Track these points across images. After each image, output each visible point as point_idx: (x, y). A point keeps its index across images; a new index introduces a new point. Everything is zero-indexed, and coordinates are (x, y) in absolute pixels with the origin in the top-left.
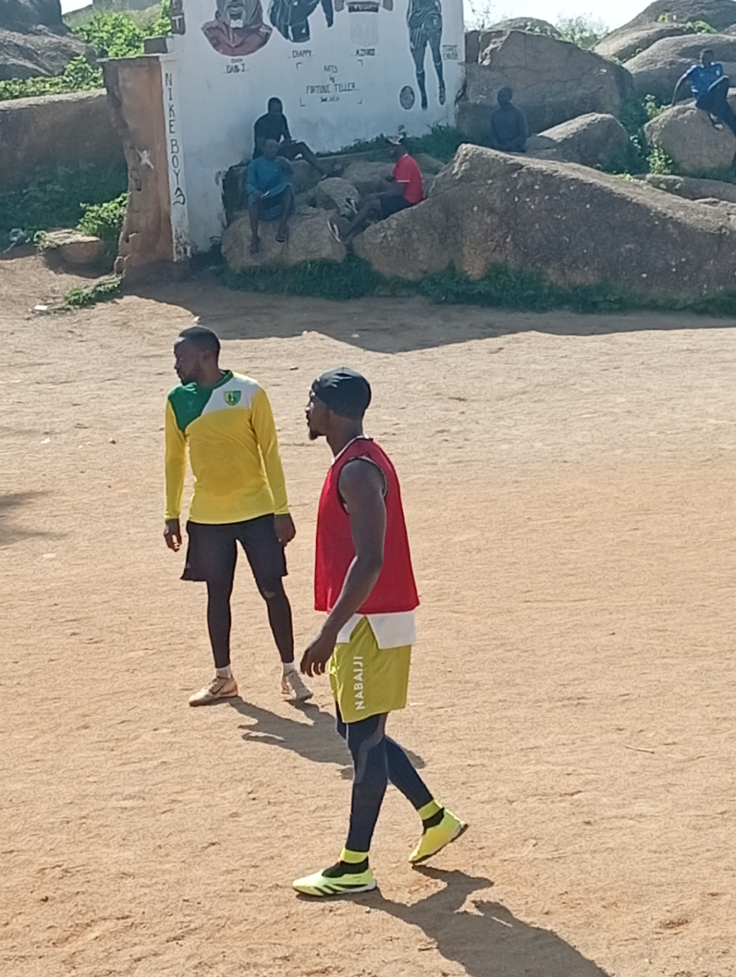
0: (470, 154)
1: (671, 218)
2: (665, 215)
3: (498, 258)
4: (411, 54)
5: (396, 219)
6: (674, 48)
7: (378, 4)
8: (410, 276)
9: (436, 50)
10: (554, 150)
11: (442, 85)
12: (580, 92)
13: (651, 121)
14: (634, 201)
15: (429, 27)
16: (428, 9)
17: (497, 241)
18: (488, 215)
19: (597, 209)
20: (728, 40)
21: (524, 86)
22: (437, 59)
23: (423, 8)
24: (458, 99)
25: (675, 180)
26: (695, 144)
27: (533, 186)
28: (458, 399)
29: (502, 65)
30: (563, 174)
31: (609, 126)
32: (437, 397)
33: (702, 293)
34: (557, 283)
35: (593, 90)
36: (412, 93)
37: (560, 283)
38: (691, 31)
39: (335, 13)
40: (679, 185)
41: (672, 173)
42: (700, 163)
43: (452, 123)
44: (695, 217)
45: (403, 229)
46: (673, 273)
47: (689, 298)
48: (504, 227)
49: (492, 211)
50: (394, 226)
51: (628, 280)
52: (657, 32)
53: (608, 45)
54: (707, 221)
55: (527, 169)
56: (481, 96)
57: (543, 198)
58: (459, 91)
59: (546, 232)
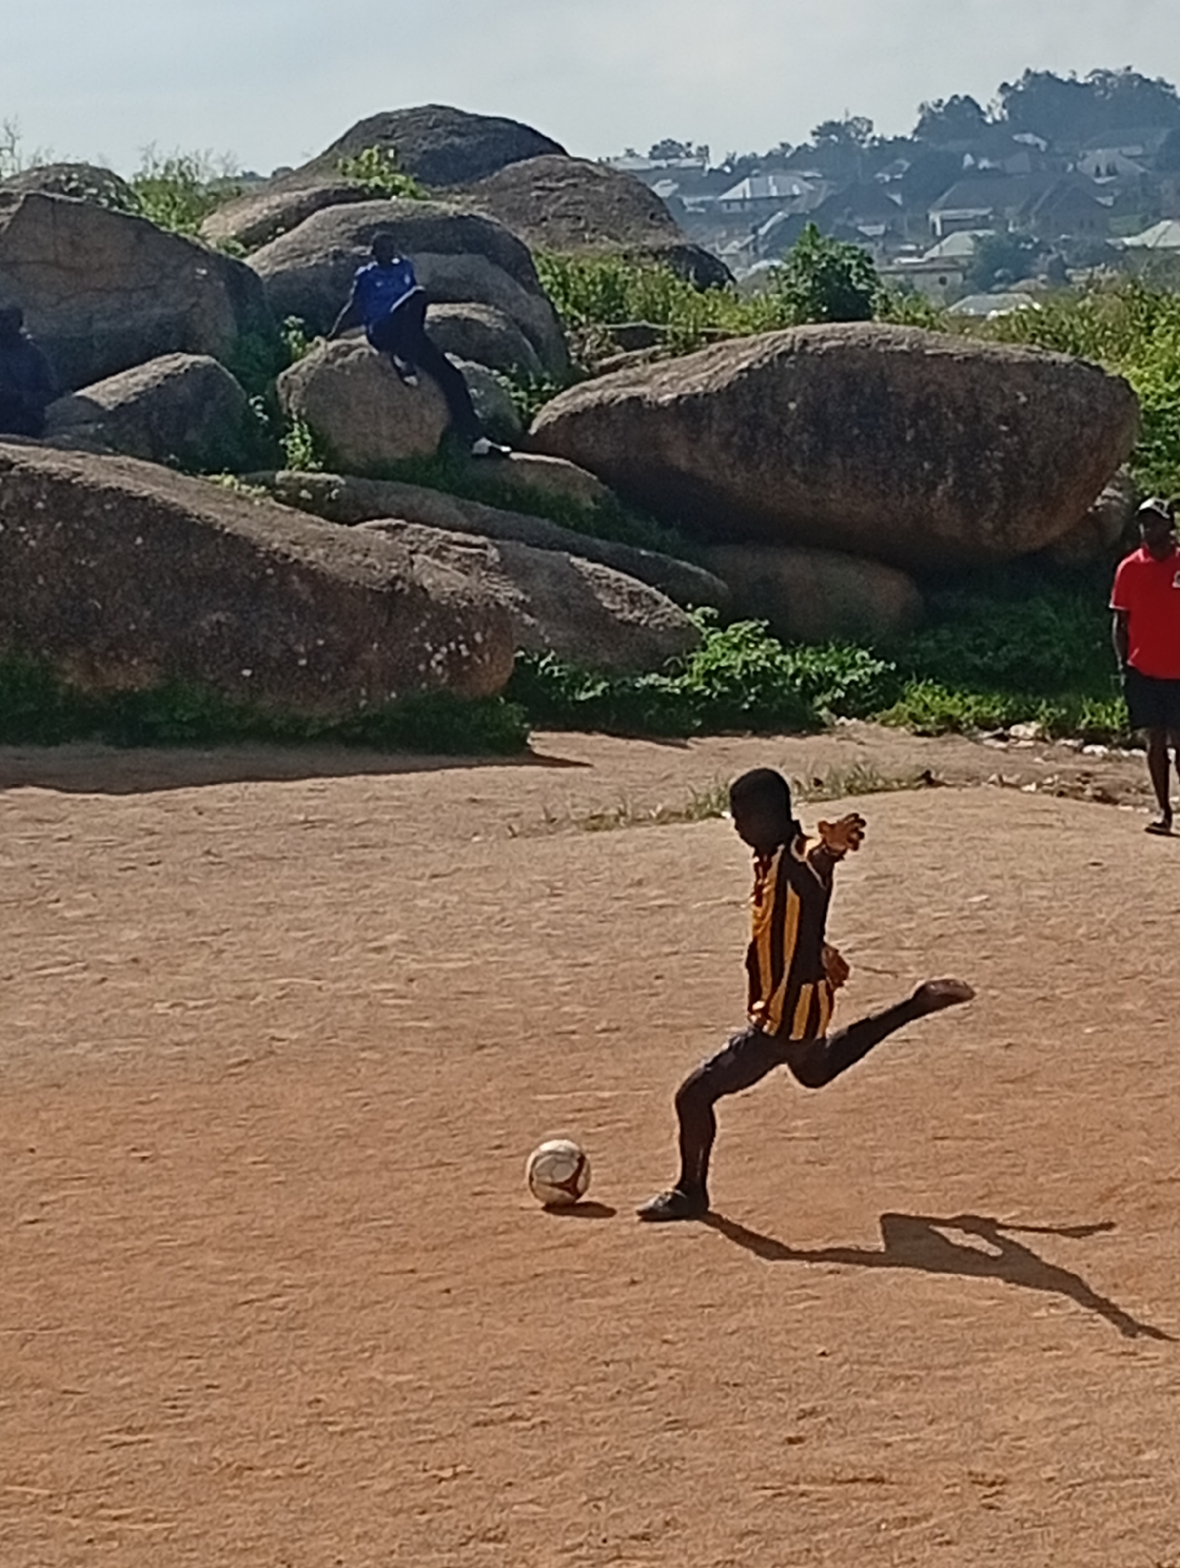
1: (298, 562)
2: (287, 556)
6: (344, 226)
12: (157, 311)
13: (290, 369)
14: (227, 530)
19: (157, 546)
20: (445, 213)
21: (53, 300)
25: (329, 483)
26: (366, 413)
27: (32, 504)
29: (9, 258)
30: (93, 480)
31: (207, 377)
33: (357, 705)
34: (80, 687)
35: (181, 308)
37: (86, 688)
38: (380, 193)
40: (336, 491)
41: (325, 469)
42: (378, 450)
44: (345, 559)
46: (301, 668)
47: (331, 716)
51: (214, 683)
52: (316, 194)
53: (227, 217)
54: (368, 566)
55: (21, 470)
57: (52, 525)
59: (58, 590)
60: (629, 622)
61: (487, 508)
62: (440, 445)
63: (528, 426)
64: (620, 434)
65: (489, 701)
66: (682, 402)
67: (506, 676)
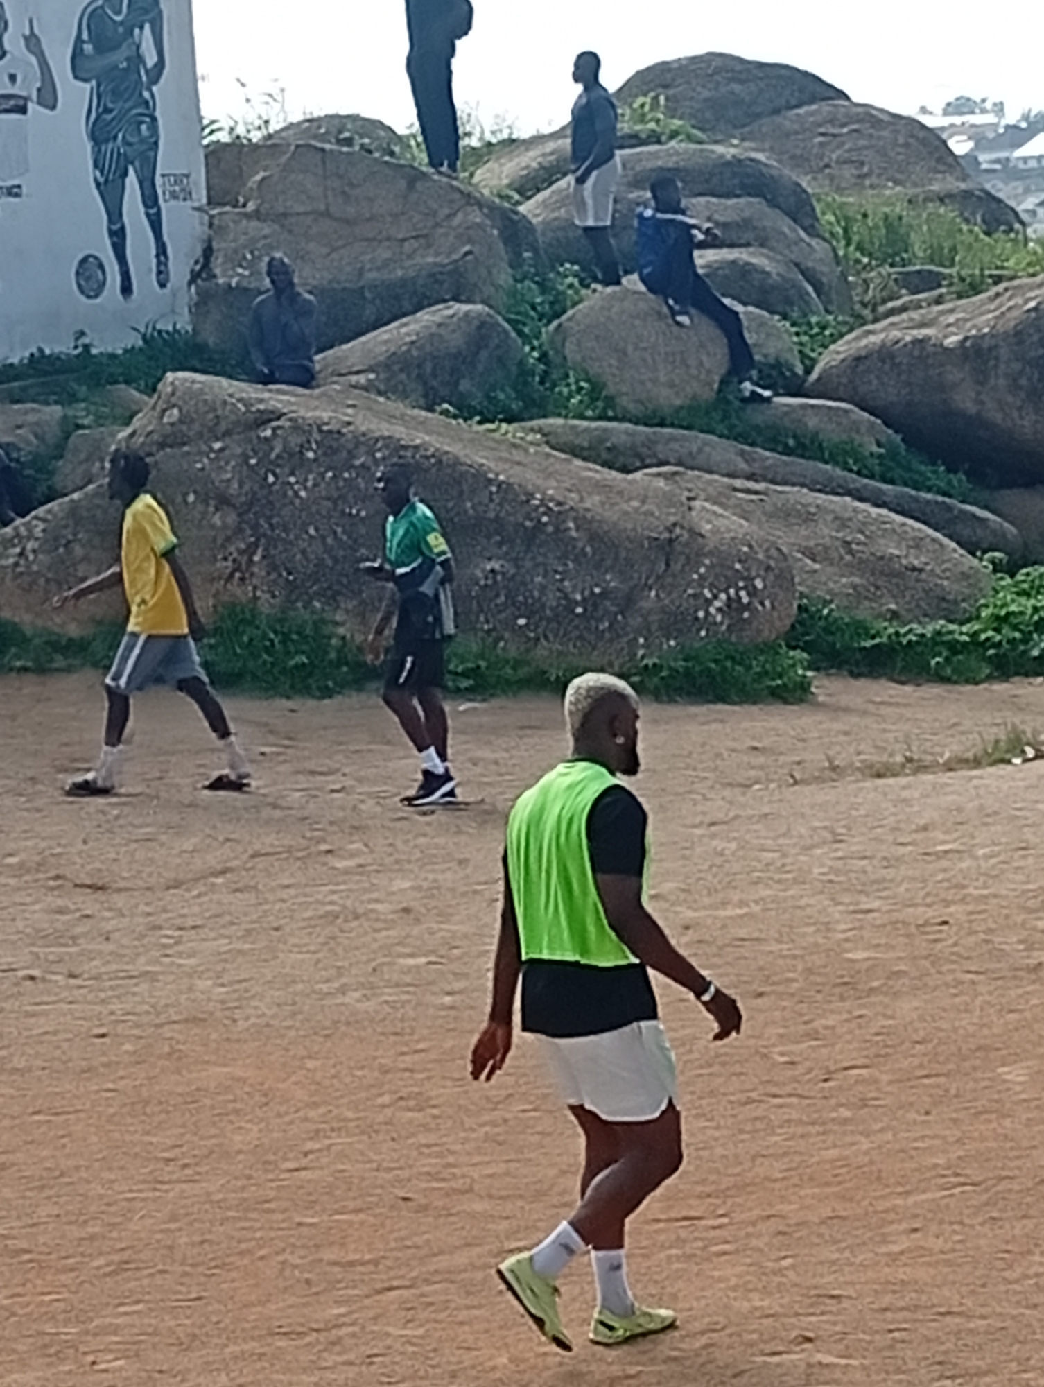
0: (182, 392)
1: (574, 508)
2: (559, 504)
3: (241, 593)
4: (96, 193)
5: (44, 520)
7: (26, 99)
8: (74, 631)
9: (147, 184)
10: (372, 376)
11: (162, 250)
12: (429, 261)
13: (564, 317)
14: (501, 477)
15: (131, 139)
16: (128, 105)
17: (234, 561)
18: (217, 509)
20: (722, 156)
21: (325, 251)
22: (150, 200)
23: (120, 104)
24: (195, 277)
25: (606, 430)
26: (643, 359)
27: (302, 454)
28: (89, 887)
29: (281, 210)
30: (363, 428)
31: (480, 327)
32: (51, 883)
33: (635, 654)
34: (352, 638)
35: (455, 257)
36: (101, 267)
37: (359, 638)
38: (655, 138)
41: (600, 418)
42: (655, 397)
43: (184, 323)
44: (623, 506)
45: (56, 539)
46: (578, 615)
47: (611, 664)
48: (249, 532)
49: (224, 501)
50: (38, 532)
51: (489, 632)
53: (501, 165)
54: (645, 514)
55: (290, 420)
56: (240, 270)
57: (322, 475)
58: (197, 262)
59: (330, 541)
60: (914, 569)
61: (768, 454)
62: (720, 390)
63: (808, 371)
64: (903, 377)
65: (770, 648)
66: (968, 344)
67: (788, 622)
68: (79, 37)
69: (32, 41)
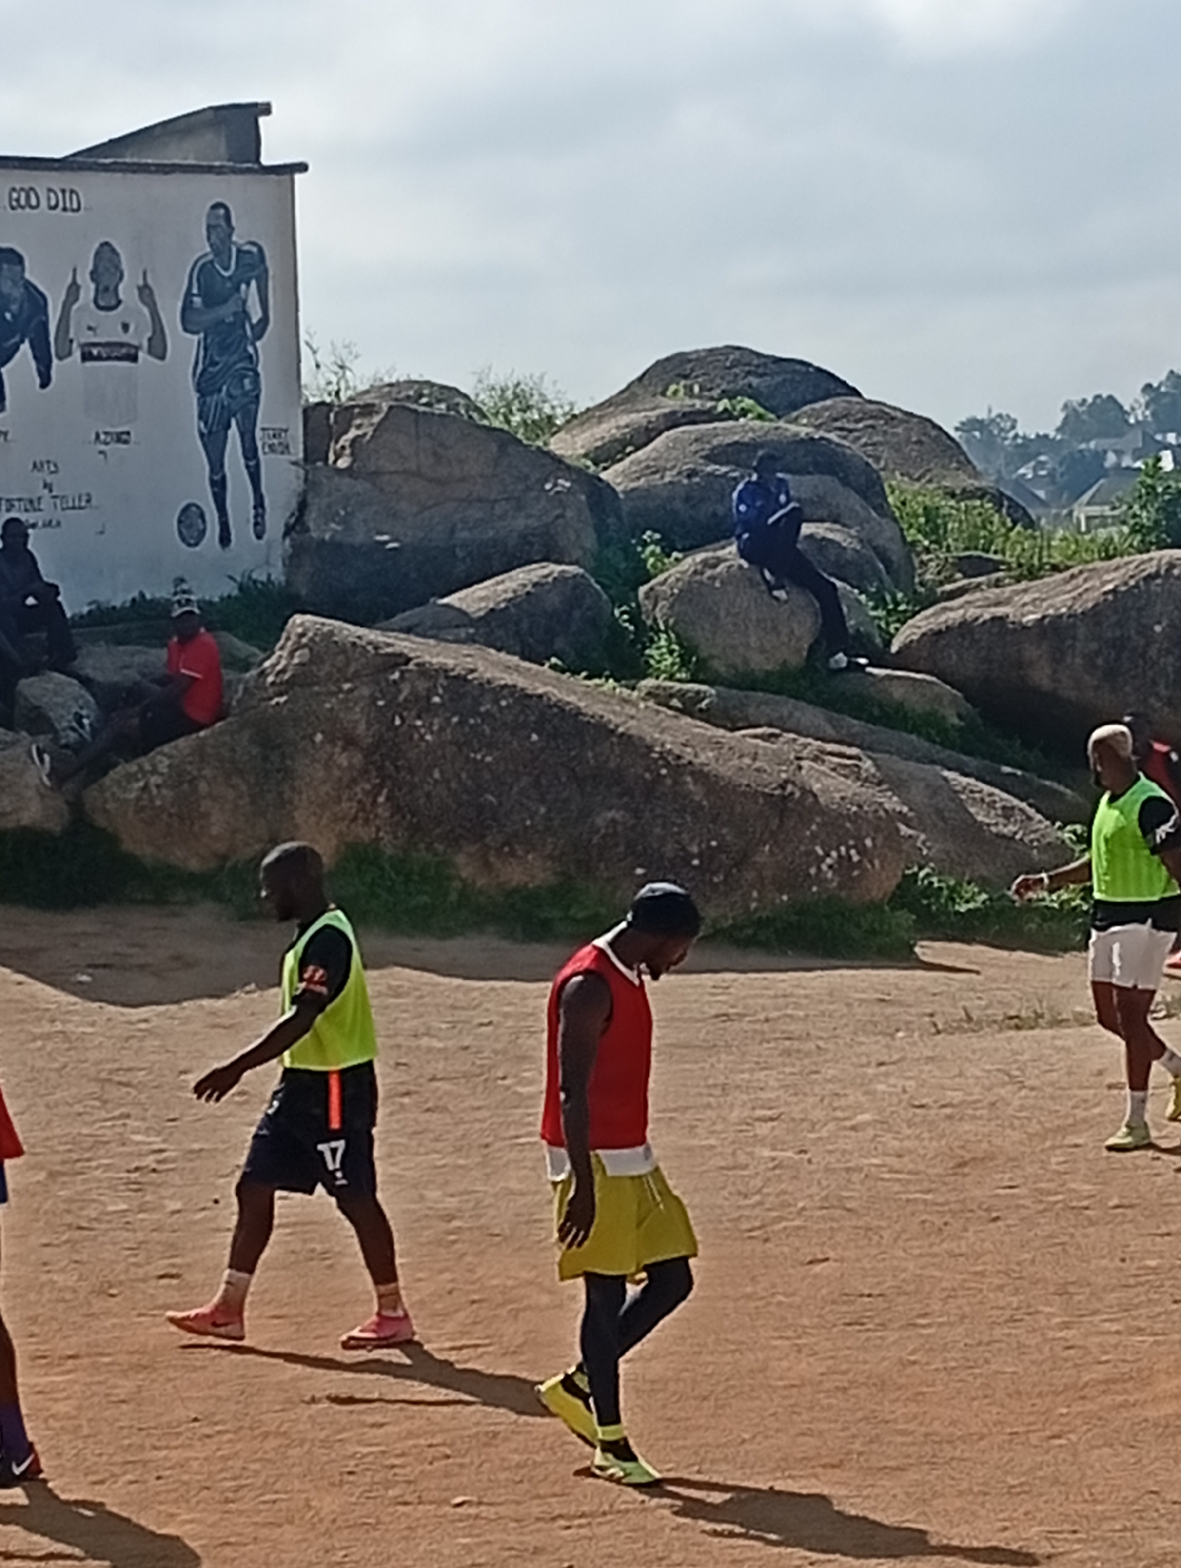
0: (310, 634)
1: (690, 763)
2: (679, 757)
3: (365, 834)
4: (199, 443)
5: (170, 757)
6: (694, 448)
7: (137, 348)
8: (194, 865)
9: (248, 436)
10: (471, 631)
11: (259, 503)
12: (520, 523)
13: (653, 582)
14: (621, 730)
15: (234, 392)
16: (235, 357)
17: (359, 802)
18: (344, 749)
19: (553, 744)
20: (796, 434)
21: (415, 509)
22: (250, 453)
23: (224, 358)
24: (289, 530)
25: (698, 692)
26: (735, 625)
27: (429, 698)
29: (373, 469)
30: (488, 675)
31: (575, 587)
33: (748, 908)
34: (474, 882)
35: (546, 519)
36: (202, 516)
37: (481, 882)
38: (727, 415)
39: (55, 361)
40: (706, 701)
41: (693, 680)
42: (746, 662)
43: (278, 574)
44: (736, 762)
45: (180, 775)
46: (694, 867)
47: (725, 917)
48: (374, 773)
50: (163, 768)
51: (609, 880)
52: (665, 415)
53: (573, 436)
54: (758, 770)
55: (418, 665)
56: (333, 526)
57: (448, 720)
58: (293, 514)
59: (454, 785)
60: (1004, 836)
61: (855, 722)
62: (809, 656)
63: (888, 644)
64: (983, 653)
65: (874, 907)
66: (1047, 621)
67: (895, 882)
68: (189, 294)
69: (145, 292)
